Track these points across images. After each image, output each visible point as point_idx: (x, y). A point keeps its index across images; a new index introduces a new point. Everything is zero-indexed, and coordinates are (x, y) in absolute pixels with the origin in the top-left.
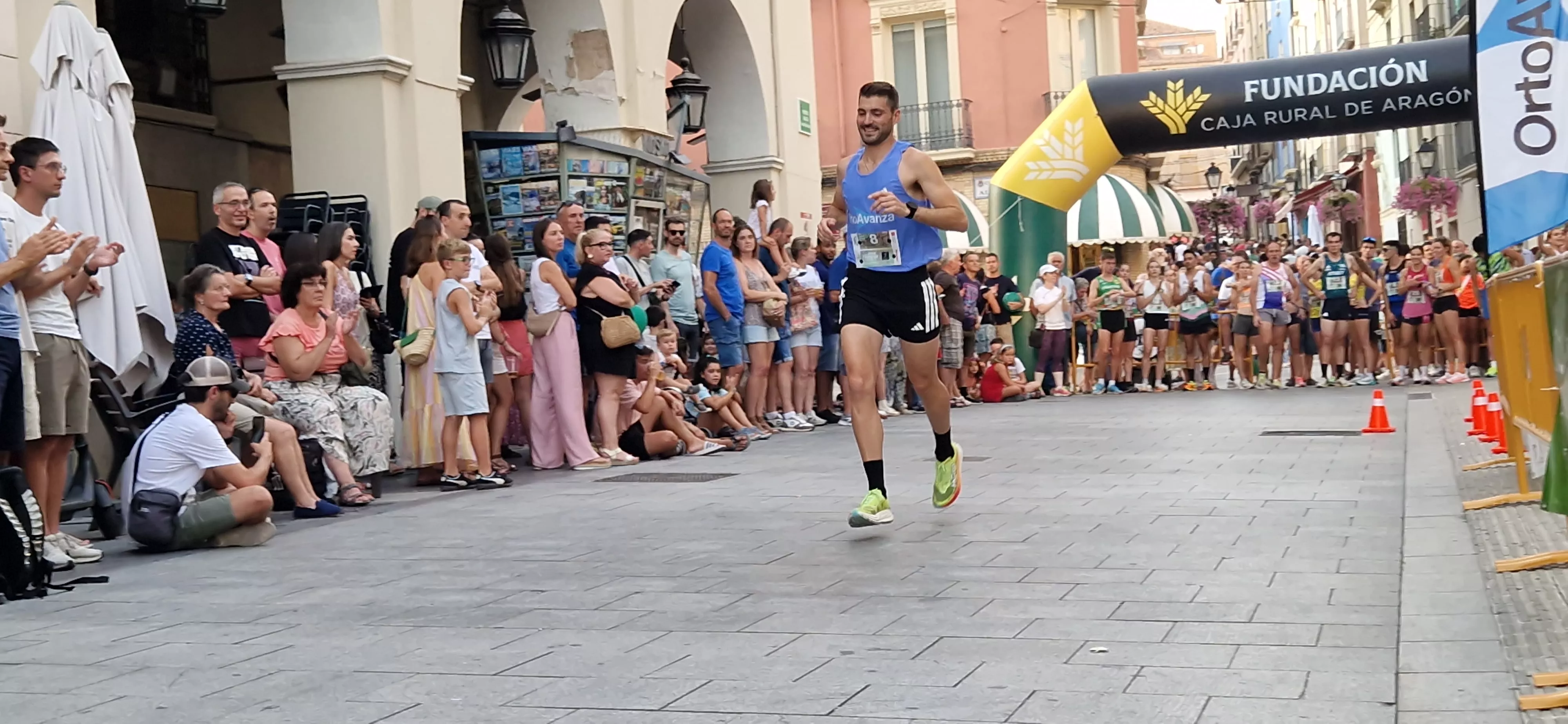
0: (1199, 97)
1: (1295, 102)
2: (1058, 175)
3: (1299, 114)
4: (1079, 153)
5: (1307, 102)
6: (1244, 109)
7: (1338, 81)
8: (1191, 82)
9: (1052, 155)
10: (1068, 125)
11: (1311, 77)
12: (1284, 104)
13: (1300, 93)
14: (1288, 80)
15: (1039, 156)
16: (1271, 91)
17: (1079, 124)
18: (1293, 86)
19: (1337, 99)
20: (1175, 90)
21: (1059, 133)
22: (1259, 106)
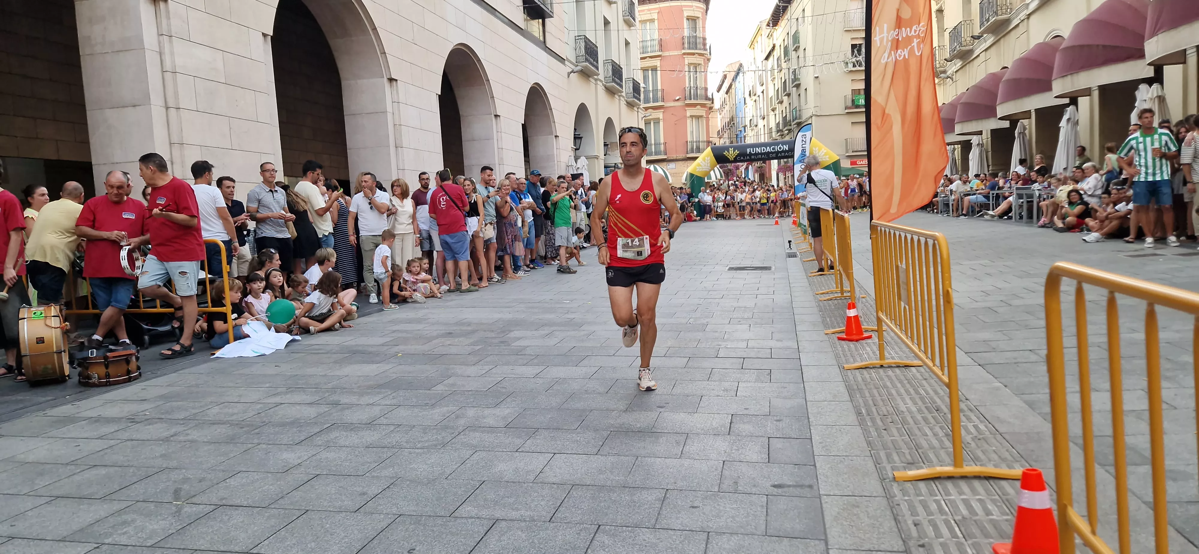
0: (737, 152)
1: (759, 154)
2: (704, 170)
3: (760, 156)
4: (709, 164)
5: (761, 154)
6: (747, 155)
7: (768, 149)
8: (735, 148)
9: (703, 165)
10: (706, 158)
11: (762, 148)
12: (756, 154)
13: (760, 152)
14: (757, 149)
15: (699, 165)
16: (753, 151)
17: (709, 158)
18: (758, 150)
19: (768, 153)
20: (731, 150)
21: (704, 160)
22: (750, 154)
